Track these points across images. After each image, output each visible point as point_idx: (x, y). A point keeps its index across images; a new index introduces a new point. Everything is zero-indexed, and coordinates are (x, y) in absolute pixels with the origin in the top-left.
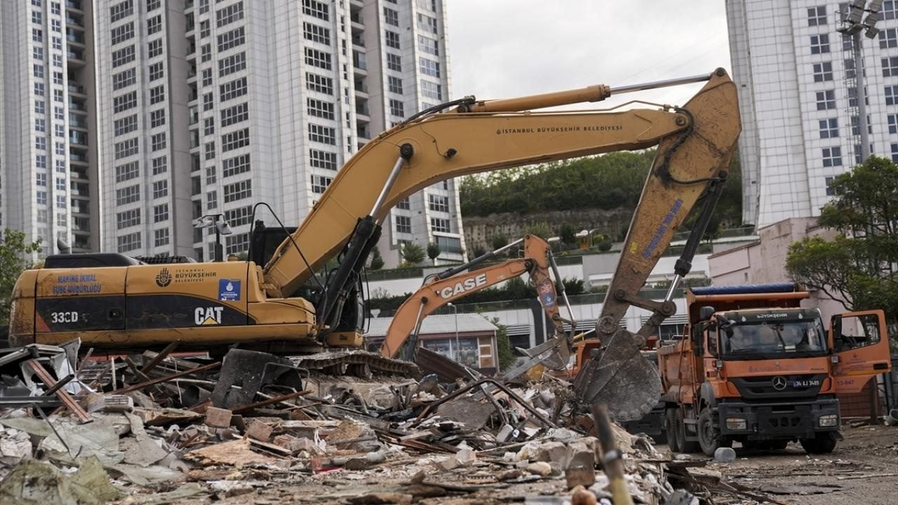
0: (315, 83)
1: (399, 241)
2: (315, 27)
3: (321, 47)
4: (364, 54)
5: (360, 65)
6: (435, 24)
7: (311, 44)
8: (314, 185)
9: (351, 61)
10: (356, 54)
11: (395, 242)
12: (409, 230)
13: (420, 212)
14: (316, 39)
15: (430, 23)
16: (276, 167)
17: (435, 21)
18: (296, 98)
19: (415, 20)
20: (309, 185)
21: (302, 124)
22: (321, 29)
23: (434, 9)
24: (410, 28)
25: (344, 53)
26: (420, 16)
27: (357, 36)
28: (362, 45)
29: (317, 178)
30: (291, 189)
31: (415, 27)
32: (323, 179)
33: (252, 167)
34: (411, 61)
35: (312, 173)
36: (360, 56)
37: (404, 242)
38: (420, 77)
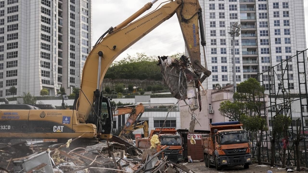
0: (44, 28)
1: (71, 86)
2: (45, 9)
3: (47, 16)
4: (62, 20)
5: (60, 24)
6: (88, 12)
7: (43, 15)
8: (42, 64)
9: (57, 22)
10: (59, 20)
11: (69, 86)
12: (74, 82)
13: (78, 76)
14: (45, 13)
15: (86, 12)
16: (28, 57)
17: (88, 11)
18: (37, 33)
19: (81, 10)
20: (40, 64)
21: (38, 42)
22: (47, 10)
23: (88, 7)
24: (79, 13)
25: (55, 19)
26: (83, 9)
27: (60, 13)
28: (62, 17)
29: (43, 62)
30: (33, 65)
31: (81, 12)
32: (45, 62)
33: (18, 56)
34: (79, 24)
35: (41, 60)
36: (61, 21)
37: (72, 86)
38: (82, 30)
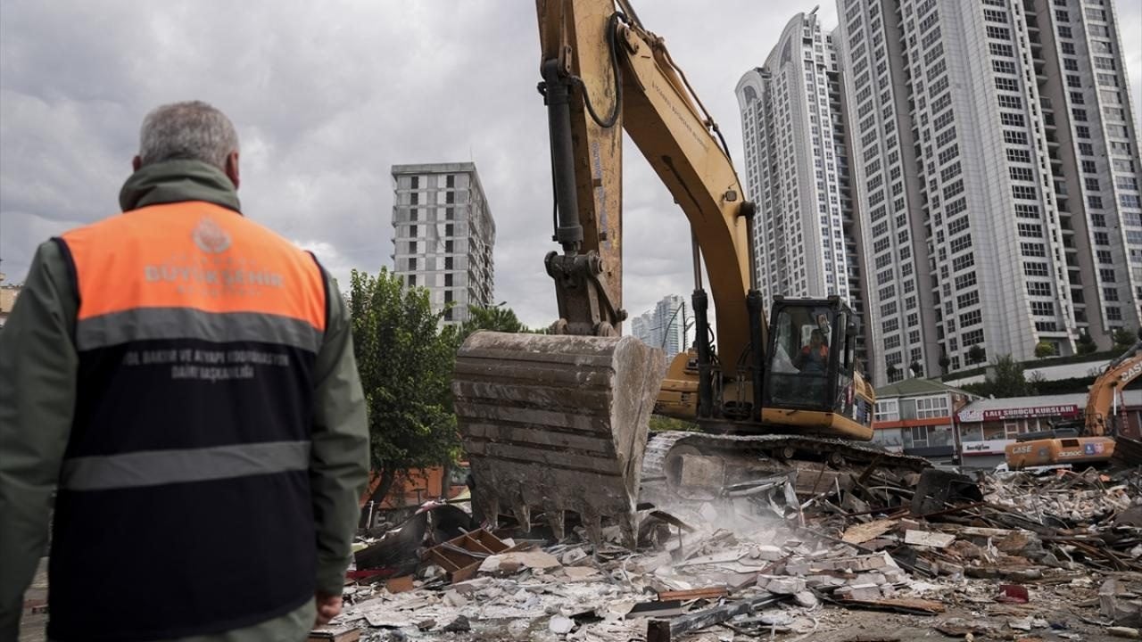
0: (1023, 212)
1: (1111, 328)
2: (1019, 169)
3: (1026, 184)
4: (1064, 182)
5: (1062, 191)
6: (1129, 147)
7: (1017, 183)
8: (1030, 289)
9: (1053, 190)
10: (1056, 184)
11: (1107, 329)
12: (1119, 318)
13: (1129, 302)
14: (1021, 178)
15: (1123, 148)
16: (997, 279)
17: (1128, 145)
18: (1008, 225)
19: (1109, 148)
20: (1025, 290)
21: (1015, 244)
22: (1024, 170)
23: (1126, 135)
24: (1105, 155)
25: (1046, 184)
26: (1113, 144)
27: (1056, 170)
28: (1062, 176)
29: (1031, 283)
30: (1011, 294)
31: (1109, 153)
32: (1037, 284)
33: (977, 281)
35: (1027, 280)
36: (1061, 185)
37: (1115, 327)
